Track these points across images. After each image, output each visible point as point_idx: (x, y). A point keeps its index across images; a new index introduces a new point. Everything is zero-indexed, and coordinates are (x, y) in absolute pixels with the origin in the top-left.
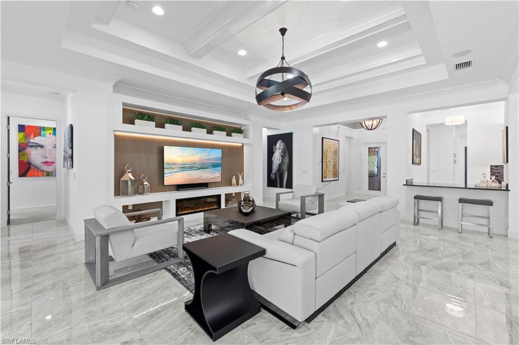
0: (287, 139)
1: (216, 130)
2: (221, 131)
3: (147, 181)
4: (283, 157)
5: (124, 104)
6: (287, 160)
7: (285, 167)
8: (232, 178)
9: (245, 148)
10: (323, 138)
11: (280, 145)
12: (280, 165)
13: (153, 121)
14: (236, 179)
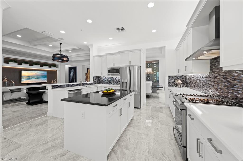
0: (75, 68)
1: (44, 65)
2: (46, 66)
3: (14, 82)
4: (74, 74)
5: (4, 57)
6: (75, 75)
7: (74, 78)
8: (52, 81)
9: (58, 71)
10: (88, 69)
11: (72, 70)
12: (73, 77)
13: (17, 62)
14: (53, 81)
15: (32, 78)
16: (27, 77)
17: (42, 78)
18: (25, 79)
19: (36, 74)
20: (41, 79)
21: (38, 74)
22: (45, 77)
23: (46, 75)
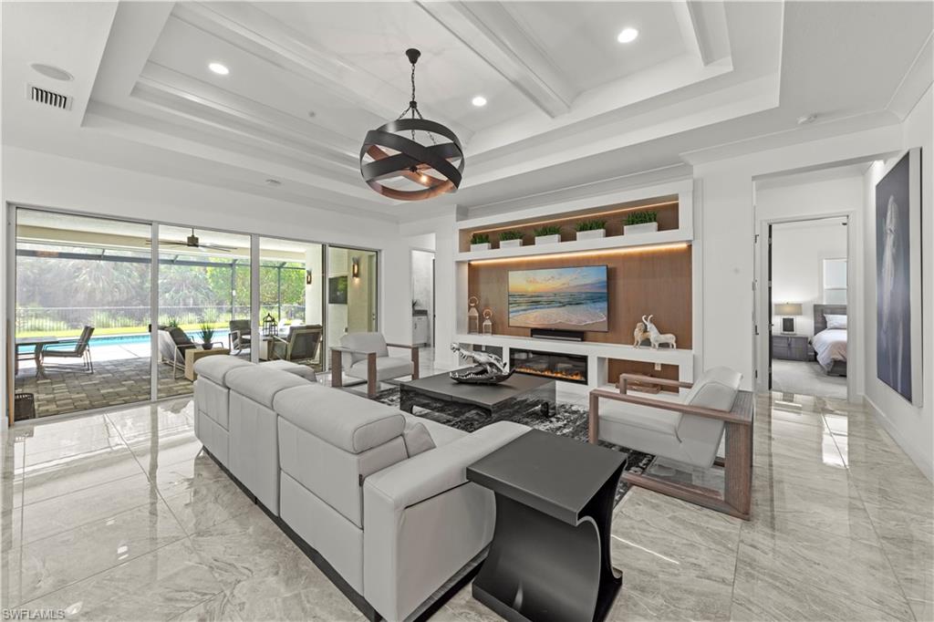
15: (550, 303)
16: (532, 297)
17: (586, 303)
18: (523, 308)
19: (566, 286)
20: (584, 306)
21: (575, 287)
22: (600, 298)
23: (605, 291)
